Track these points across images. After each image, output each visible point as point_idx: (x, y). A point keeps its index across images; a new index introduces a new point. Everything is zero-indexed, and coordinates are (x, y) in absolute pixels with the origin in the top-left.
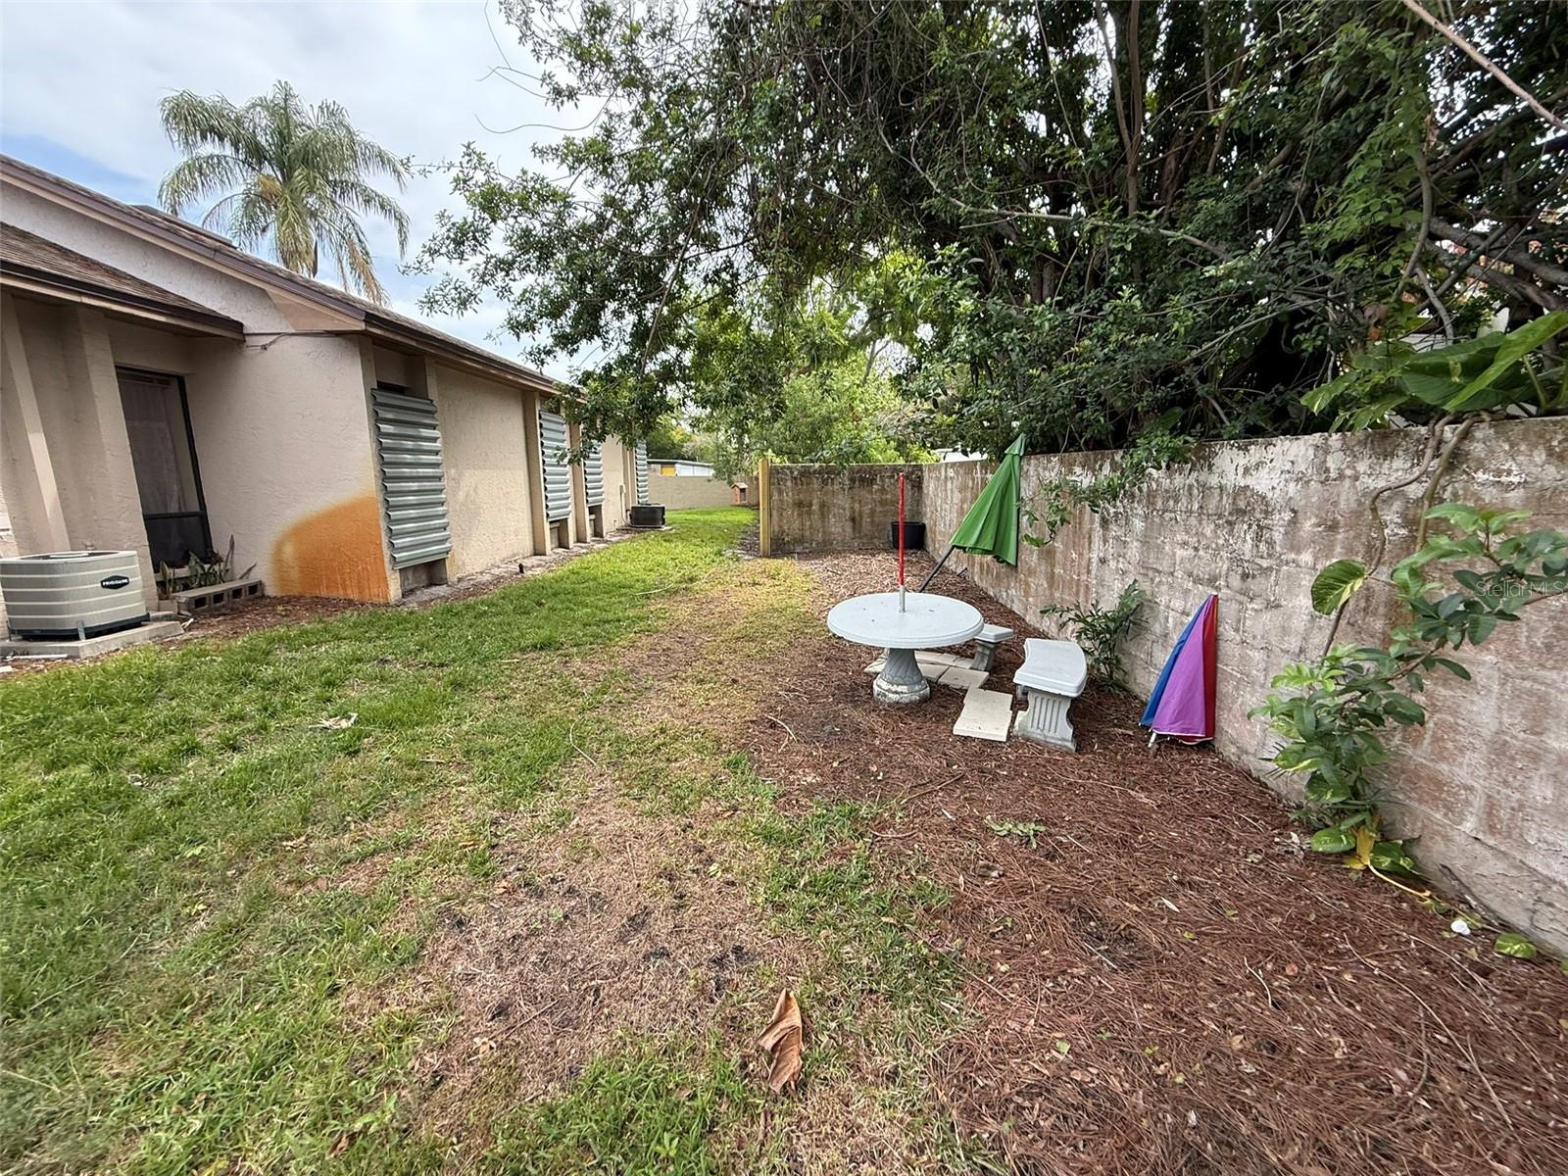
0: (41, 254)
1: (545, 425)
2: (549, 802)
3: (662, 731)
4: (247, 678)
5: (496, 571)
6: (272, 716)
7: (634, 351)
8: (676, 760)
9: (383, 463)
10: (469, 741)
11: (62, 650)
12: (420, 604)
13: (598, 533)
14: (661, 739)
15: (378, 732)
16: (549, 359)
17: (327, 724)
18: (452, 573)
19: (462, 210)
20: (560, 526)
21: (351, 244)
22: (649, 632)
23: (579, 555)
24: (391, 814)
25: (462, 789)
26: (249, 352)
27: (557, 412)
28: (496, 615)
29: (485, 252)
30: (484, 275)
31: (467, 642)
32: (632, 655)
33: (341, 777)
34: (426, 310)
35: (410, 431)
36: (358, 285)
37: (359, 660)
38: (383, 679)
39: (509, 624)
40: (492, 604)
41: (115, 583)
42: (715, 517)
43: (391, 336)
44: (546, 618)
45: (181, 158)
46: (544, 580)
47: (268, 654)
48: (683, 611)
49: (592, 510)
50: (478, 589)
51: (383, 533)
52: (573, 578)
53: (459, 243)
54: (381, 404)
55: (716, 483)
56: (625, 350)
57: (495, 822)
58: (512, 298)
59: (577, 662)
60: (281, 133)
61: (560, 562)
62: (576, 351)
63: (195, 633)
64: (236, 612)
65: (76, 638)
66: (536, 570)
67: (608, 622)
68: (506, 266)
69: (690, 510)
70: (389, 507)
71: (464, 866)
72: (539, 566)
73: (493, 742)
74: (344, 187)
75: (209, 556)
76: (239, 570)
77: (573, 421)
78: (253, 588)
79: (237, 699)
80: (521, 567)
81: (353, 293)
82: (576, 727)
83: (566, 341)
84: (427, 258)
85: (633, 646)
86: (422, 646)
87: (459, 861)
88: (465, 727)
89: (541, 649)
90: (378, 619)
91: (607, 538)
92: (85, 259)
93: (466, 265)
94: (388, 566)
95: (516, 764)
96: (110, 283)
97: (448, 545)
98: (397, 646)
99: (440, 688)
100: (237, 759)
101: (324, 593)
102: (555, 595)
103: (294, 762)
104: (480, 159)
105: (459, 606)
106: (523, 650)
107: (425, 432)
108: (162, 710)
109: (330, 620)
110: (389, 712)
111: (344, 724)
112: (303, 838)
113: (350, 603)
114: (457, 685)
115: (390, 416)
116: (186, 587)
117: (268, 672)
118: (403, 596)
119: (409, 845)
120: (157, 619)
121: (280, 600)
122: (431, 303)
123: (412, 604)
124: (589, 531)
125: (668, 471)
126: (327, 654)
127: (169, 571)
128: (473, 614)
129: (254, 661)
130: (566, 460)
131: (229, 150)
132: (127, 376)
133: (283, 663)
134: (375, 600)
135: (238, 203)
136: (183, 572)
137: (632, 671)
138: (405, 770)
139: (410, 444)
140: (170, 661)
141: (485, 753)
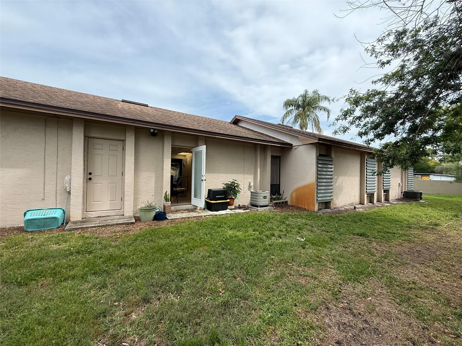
0: (264, 137)
1: (368, 162)
2: (360, 288)
3: (413, 283)
4: (284, 223)
5: (346, 207)
6: (288, 233)
7: (409, 135)
8: (421, 298)
9: (318, 174)
10: (334, 257)
11: (256, 209)
12: (322, 213)
13: (387, 199)
14: (413, 286)
15: (309, 245)
16: (372, 143)
17: (298, 238)
18: (332, 206)
19: (347, 106)
20: (371, 196)
21: (315, 121)
22: (410, 241)
23: (378, 207)
24: (312, 268)
25: (331, 270)
26: (293, 150)
27: (374, 158)
28: (345, 221)
29: (354, 115)
30: (352, 122)
31: (336, 227)
32: (399, 248)
33: (300, 253)
34: (334, 135)
35: (325, 166)
36: (316, 130)
37: (307, 225)
38: (312, 231)
39: (349, 225)
40: (344, 217)
41: (265, 197)
42: (455, 199)
43: (323, 142)
44: (363, 226)
45: (285, 112)
46: (363, 213)
47: (288, 218)
48: (430, 237)
49: (385, 191)
50: (340, 212)
51: (315, 193)
52: (375, 214)
53: (345, 115)
54: (319, 160)
55: (456, 184)
56: (405, 135)
57: (340, 284)
58: (361, 126)
59: (374, 244)
60: (304, 100)
61: (370, 208)
62: (383, 138)
63: (275, 210)
64: (282, 207)
65: (258, 207)
66: (360, 209)
67: (389, 233)
68: (359, 118)
69: (438, 195)
70: (318, 186)
71: (330, 292)
72: (361, 208)
73: (342, 260)
74: (315, 108)
75: (279, 194)
76: (284, 198)
77: (379, 161)
78: (286, 202)
79: (282, 227)
80: (355, 207)
81: (315, 132)
82: (372, 267)
83: (379, 136)
84: (336, 121)
85: (401, 244)
86: (323, 225)
87: (329, 290)
88: (333, 252)
89: (360, 236)
90: (312, 215)
91: (391, 202)
92: (270, 136)
93: (347, 121)
94: (315, 201)
95: (349, 270)
96: (273, 140)
97: (332, 198)
98: (316, 223)
99: (326, 238)
100: (281, 240)
101: (300, 206)
102: (367, 219)
103: (292, 245)
104: (354, 91)
105: (334, 216)
106: (354, 234)
107: (329, 166)
108: (269, 225)
109: (301, 213)
110: (313, 240)
111: (302, 240)
112: (292, 264)
113: (305, 209)
114: (332, 239)
115: (321, 162)
116: (275, 200)
117: (287, 222)
118: (318, 210)
119: (315, 278)
120: (270, 206)
121: (291, 206)
122: (336, 132)
123: (320, 213)
124: (383, 198)
125: (425, 178)
126: (300, 221)
127: (272, 196)
128: (338, 219)
129: (285, 219)
130: (376, 174)
131: (293, 108)
132: (273, 157)
133: (291, 221)
134: (311, 210)
135: (293, 118)
136: (274, 197)
137: (400, 254)
138: (316, 257)
139: (325, 169)
140: (271, 215)
141: (339, 262)
